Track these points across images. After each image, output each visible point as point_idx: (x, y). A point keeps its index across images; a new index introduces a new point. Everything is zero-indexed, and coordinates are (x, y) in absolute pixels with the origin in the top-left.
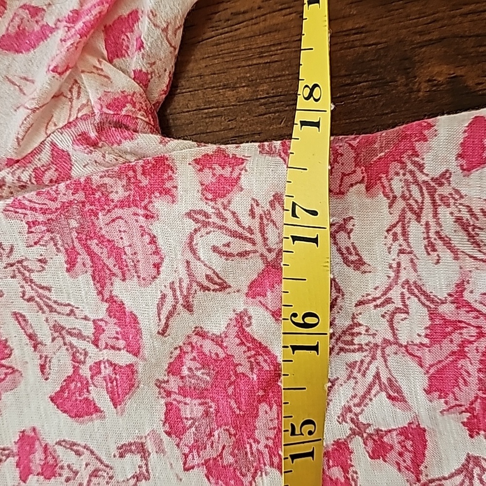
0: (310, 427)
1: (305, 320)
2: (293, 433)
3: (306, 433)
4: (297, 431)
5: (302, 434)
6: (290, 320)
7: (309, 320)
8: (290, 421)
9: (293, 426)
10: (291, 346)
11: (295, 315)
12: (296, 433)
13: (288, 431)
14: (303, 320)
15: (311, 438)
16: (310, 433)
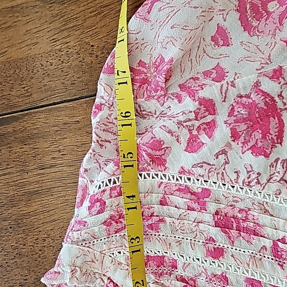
0: (131, 155)
1: (126, 114)
2: (124, 157)
3: (129, 158)
4: (126, 156)
5: (128, 158)
6: (120, 116)
7: (127, 114)
8: (123, 152)
9: (124, 155)
10: (122, 125)
11: (122, 113)
12: (126, 157)
13: (122, 156)
14: (125, 114)
15: (131, 159)
16: (131, 157)
